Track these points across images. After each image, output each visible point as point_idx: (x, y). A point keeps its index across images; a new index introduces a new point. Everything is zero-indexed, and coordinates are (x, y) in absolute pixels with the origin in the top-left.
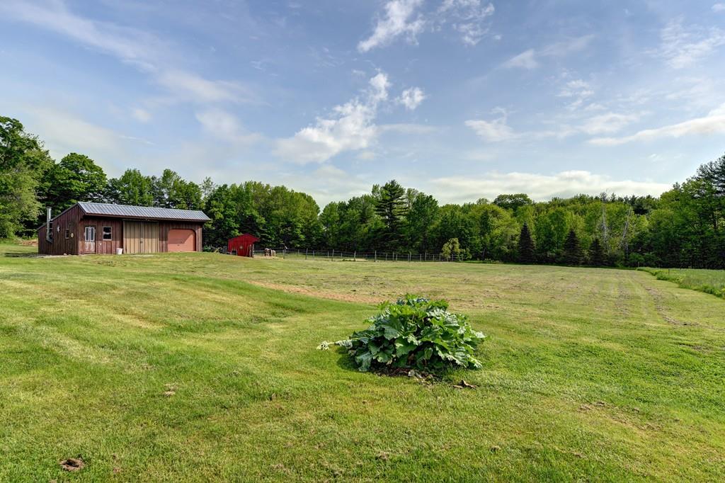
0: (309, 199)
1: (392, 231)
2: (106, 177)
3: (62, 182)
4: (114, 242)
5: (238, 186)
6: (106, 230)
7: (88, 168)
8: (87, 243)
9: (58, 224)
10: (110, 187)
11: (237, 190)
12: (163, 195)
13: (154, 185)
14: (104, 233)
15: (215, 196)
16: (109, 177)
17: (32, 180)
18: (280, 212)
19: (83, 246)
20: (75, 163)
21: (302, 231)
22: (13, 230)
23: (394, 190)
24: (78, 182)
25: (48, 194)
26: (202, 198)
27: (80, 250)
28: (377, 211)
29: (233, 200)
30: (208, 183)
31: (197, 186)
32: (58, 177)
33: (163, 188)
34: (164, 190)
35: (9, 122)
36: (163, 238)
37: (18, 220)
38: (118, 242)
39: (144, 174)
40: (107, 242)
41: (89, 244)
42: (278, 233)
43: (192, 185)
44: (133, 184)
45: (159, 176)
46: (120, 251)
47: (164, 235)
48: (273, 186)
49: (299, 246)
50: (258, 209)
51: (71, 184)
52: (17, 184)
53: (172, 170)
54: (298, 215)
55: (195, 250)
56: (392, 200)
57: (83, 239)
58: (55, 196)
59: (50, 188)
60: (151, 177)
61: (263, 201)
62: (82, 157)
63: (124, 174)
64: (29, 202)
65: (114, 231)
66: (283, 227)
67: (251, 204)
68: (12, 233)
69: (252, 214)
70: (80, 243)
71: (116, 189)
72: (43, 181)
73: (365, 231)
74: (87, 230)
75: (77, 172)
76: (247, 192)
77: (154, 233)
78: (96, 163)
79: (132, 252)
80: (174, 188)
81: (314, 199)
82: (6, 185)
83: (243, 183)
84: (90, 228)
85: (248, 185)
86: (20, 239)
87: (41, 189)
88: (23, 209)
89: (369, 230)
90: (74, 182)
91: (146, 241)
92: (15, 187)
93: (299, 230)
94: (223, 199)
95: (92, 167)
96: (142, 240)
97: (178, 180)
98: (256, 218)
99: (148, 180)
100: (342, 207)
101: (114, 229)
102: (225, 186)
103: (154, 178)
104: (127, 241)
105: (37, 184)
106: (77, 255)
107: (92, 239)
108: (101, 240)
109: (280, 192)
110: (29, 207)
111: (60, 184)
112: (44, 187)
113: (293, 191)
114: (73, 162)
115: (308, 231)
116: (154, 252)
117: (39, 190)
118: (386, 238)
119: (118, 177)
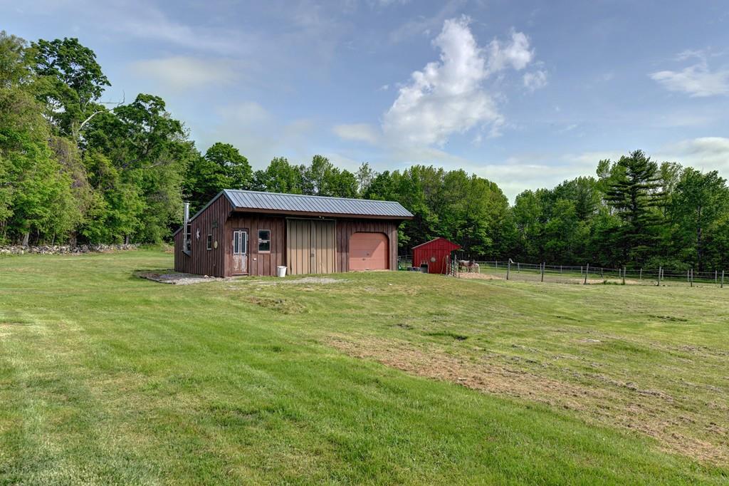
0: (493, 187)
1: (637, 232)
2: (252, 169)
3: (207, 177)
4: (273, 256)
5: (402, 173)
6: (264, 236)
7: (233, 160)
8: (236, 258)
9: (198, 226)
10: (255, 182)
11: (401, 178)
12: (313, 188)
13: (303, 176)
14: (260, 240)
15: (373, 187)
16: (254, 170)
17: (178, 175)
18: (459, 207)
19: (232, 261)
20: (221, 153)
21: (487, 232)
22: (160, 234)
23: (640, 166)
24: (223, 176)
25: (194, 192)
26: (358, 191)
27: (227, 269)
28: (610, 200)
29: (397, 191)
30: (364, 171)
31: (352, 175)
32: (203, 172)
33: (313, 179)
34: (314, 182)
35: (152, 102)
36: (343, 248)
37: (165, 223)
38: (280, 255)
39: (292, 164)
40: (263, 254)
41: (240, 259)
42: (455, 235)
43: (346, 174)
44: (280, 176)
45: (308, 164)
46: (283, 270)
47: (344, 245)
48: (447, 170)
49: (483, 253)
50: (428, 203)
51: (216, 179)
52: (163, 180)
53: (324, 156)
54: (483, 210)
55: (388, 268)
56: (635, 181)
57: (230, 253)
58: (200, 194)
59: (196, 185)
60: (299, 167)
61: (435, 191)
62: (227, 146)
63: (270, 165)
64: (175, 202)
65: (274, 238)
66: (463, 227)
67: (420, 197)
68: (159, 239)
69: (421, 211)
70: (227, 256)
71: (262, 183)
72: (189, 177)
73: (585, 232)
74: (237, 234)
75: (222, 165)
76: (415, 180)
77: (330, 239)
78: (240, 153)
79: (300, 273)
80: (326, 179)
81: (499, 187)
82: (152, 182)
83: (409, 168)
84: (240, 233)
85: (414, 170)
86: (167, 246)
87: (188, 186)
88: (169, 210)
89: (592, 231)
90: (219, 176)
91: (319, 253)
92: (161, 183)
93: (483, 231)
94: (385, 191)
95: (238, 159)
96: (314, 251)
97: (330, 168)
98: (426, 215)
99: (296, 170)
100: (546, 196)
101: (275, 236)
102: (387, 173)
103: (302, 168)
104: (292, 254)
105: (182, 179)
106: (223, 277)
107: (243, 251)
108: (256, 253)
109: (457, 177)
110: (176, 208)
111: (206, 181)
112: (189, 184)
113: (474, 176)
114: (218, 153)
115: (495, 233)
116: (330, 272)
117: (186, 189)
118: (625, 243)
119: (264, 169)
